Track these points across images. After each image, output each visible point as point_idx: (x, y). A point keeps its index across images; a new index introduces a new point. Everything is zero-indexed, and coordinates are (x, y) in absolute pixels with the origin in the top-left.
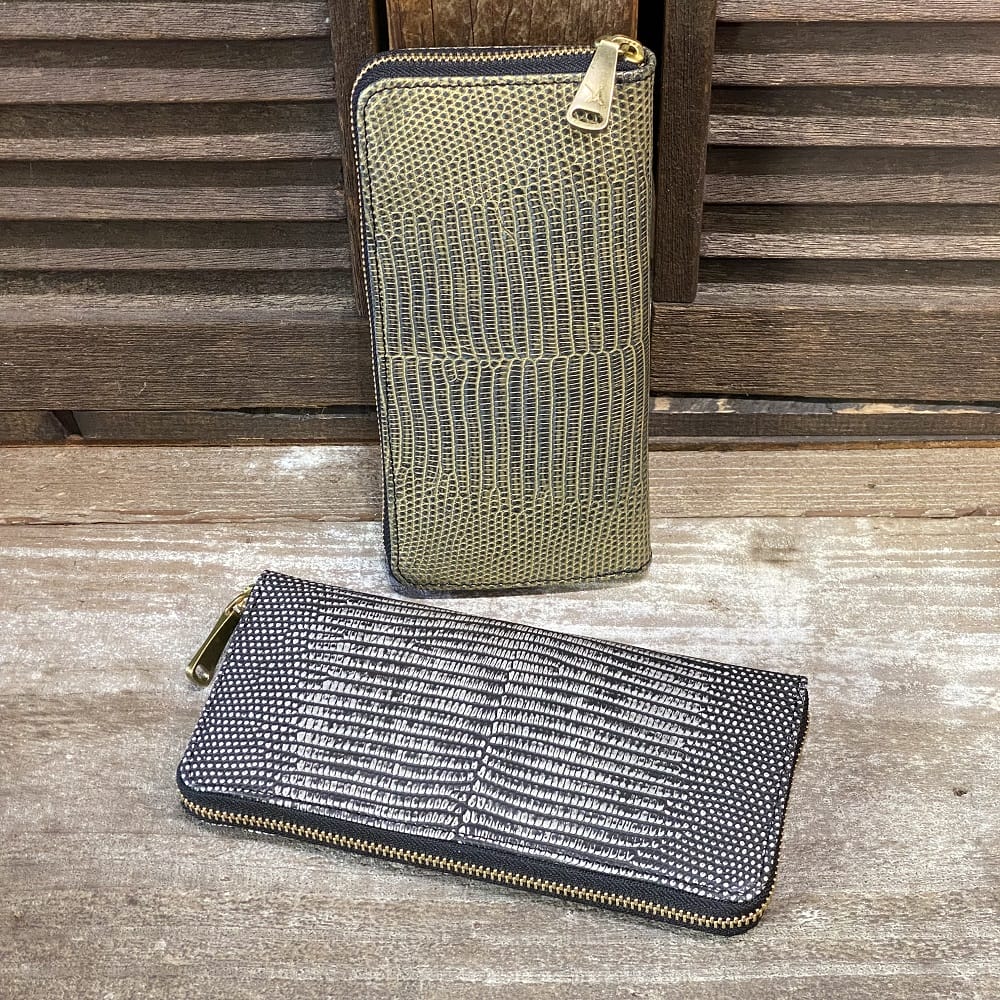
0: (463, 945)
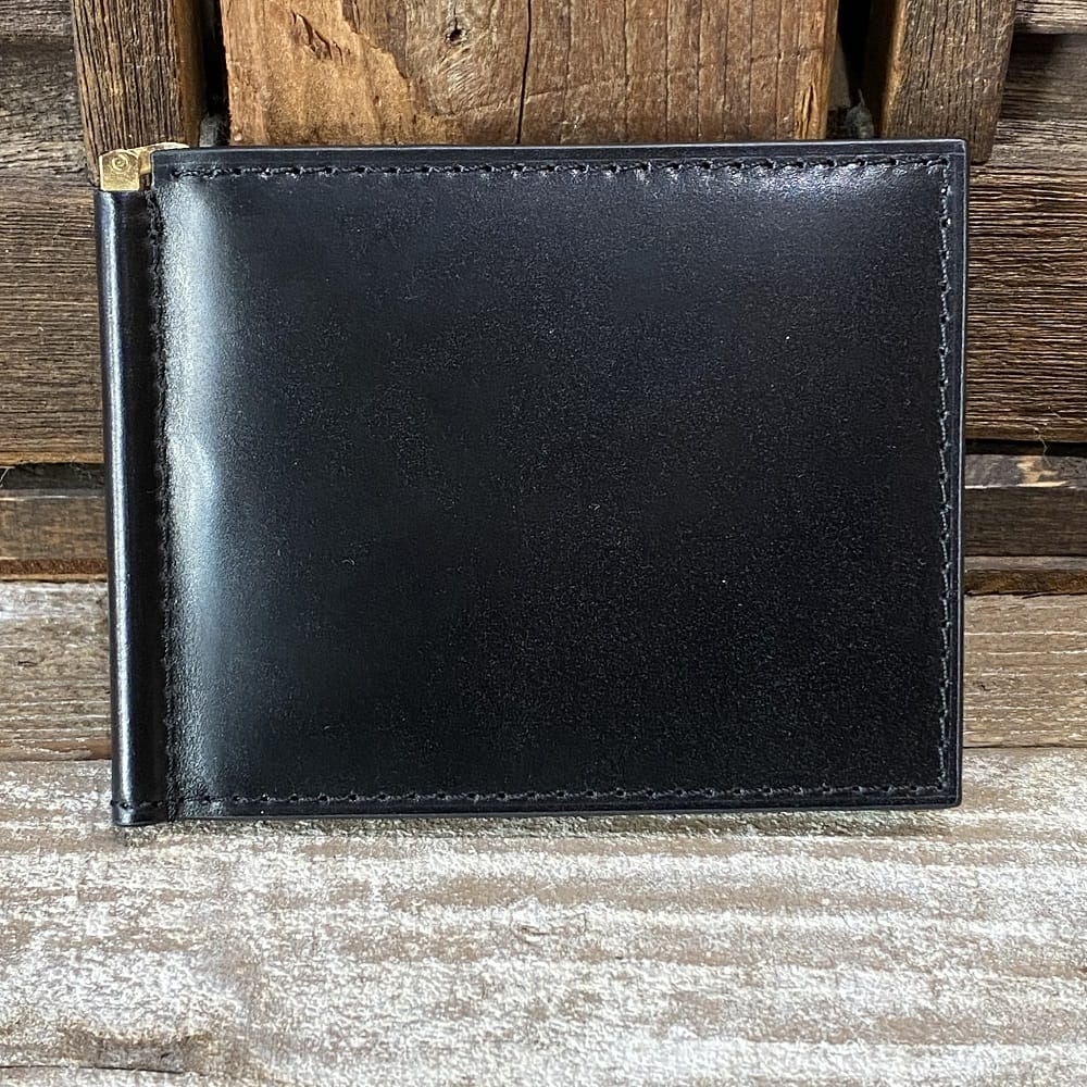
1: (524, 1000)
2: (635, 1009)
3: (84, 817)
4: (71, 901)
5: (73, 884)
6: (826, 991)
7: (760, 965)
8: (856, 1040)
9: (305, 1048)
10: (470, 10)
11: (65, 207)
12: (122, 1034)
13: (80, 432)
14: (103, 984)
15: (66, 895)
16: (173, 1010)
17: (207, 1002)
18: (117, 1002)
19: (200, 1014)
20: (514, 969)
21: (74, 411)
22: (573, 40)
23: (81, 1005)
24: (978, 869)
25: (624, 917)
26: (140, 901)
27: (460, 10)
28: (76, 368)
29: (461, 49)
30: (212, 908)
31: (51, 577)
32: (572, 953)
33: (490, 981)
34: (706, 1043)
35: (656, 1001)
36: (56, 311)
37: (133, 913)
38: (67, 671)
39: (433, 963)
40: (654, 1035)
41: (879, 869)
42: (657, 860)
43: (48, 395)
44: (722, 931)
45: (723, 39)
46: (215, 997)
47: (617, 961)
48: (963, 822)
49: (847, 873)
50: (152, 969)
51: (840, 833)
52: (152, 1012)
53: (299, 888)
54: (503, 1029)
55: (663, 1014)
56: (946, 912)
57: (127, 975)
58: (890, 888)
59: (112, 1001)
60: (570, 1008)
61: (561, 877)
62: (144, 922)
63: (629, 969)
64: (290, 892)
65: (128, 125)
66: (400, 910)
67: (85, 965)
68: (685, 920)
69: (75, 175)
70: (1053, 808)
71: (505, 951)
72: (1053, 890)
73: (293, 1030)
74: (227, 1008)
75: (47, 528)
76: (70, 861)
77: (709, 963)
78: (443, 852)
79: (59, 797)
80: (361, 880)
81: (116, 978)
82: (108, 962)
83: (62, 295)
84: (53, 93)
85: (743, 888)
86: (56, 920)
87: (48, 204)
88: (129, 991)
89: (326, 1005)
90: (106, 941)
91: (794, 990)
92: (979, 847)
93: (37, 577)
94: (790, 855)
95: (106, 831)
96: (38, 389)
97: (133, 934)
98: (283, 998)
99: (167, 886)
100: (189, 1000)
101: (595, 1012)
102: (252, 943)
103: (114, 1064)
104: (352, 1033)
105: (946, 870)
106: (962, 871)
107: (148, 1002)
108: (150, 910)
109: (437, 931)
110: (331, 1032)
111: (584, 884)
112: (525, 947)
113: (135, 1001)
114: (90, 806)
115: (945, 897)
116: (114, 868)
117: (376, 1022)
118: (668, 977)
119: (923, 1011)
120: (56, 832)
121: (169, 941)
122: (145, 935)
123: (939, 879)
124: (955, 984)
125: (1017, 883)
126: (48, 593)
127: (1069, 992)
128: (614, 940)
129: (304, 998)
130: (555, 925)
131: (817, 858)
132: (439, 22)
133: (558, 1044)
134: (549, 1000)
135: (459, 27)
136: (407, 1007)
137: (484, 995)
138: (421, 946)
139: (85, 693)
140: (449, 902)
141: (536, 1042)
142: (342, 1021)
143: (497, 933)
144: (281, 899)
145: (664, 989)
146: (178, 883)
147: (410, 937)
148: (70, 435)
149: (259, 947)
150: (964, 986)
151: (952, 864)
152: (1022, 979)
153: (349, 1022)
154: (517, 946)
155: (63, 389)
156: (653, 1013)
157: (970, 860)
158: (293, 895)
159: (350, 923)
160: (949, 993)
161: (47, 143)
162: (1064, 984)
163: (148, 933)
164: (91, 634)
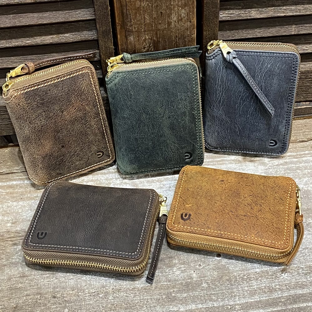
0: (170, 298)
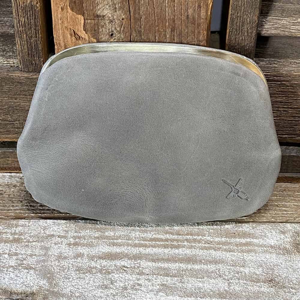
1: (122, 285)
2: (150, 288)
3: (12, 234)
4: (6, 256)
5: (7, 251)
6: (201, 285)
7: (184, 277)
8: (208, 298)
9: (63, 296)
10: (115, 29)
11: (12, 76)
12: (16, 290)
13: (16, 134)
14: (13, 277)
15: (5, 254)
16: (30, 285)
17: (39, 283)
18: (16, 282)
19: (37, 286)
20: (120, 277)
21: (15, 128)
22: (142, 37)
23: (6, 283)
24: (244, 254)
25: (150, 264)
26: (24, 256)
27: (113, 29)
28: (15, 117)
29: (113, 38)
30: (43, 259)
31: (9, 172)
32: (135, 273)
33: (113, 280)
34: (168, 297)
35: (156, 286)
36: (10, 102)
37: (22, 259)
38: (11, 196)
39: (99, 275)
40: (155, 295)
41: (218, 253)
42: (160, 249)
43: (8, 124)
44: (175, 268)
45: (181, 37)
46: (41, 282)
47: (147, 275)
48: (241, 241)
49: (209, 254)
50: (26, 274)
51: (209, 243)
52: (25, 285)
53: (66, 254)
54: (116, 292)
55: (158, 289)
56: (234, 265)
57: (19, 275)
58: (220, 258)
59: (15, 282)
60: (134, 287)
61: (135, 253)
62: (25, 262)
63: (150, 277)
64: (63, 255)
65: (29, 55)
66: (92, 260)
67: (9, 273)
68: (166, 265)
69: (16, 68)
70: (265, 238)
71: (118, 272)
72: (263, 260)
73: (61, 291)
74: (44, 284)
75: (8, 159)
76: (7, 245)
77: (171, 276)
78: (104, 246)
79: (6, 229)
80: (82, 253)
81: (16, 276)
82: (15, 272)
83: (12, 98)
84: (11, 47)
85: (182, 257)
86: (2, 261)
87: (8, 75)
88: (19, 279)
89: (70, 285)
90: (14, 266)
91: (192, 284)
92: (245, 248)
93: (5, 171)
94: (195, 249)
95: (17, 238)
96: (6, 122)
97: (22, 265)
98: (59, 282)
99: (32, 253)
100: (35, 282)
101: (140, 289)
102: (52, 268)
103: (14, 298)
104: (76, 292)
105: (235, 254)
106: (240, 254)
107: (24, 283)
108: (26, 259)
109: (101, 266)
110: (70, 291)
111: (140, 255)
112: (123, 271)
113: (21, 282)
114: (13, 232)
115: (234, 261)
116: (18, 248)
117: (83, 289)
118: (160, 280)
119: (225, 290)
120: (4, 238)
121: (31, 267)
122: (25, 265)
123: (233, 256)
124: (235, 284)
125: (254, 258)
126: (8, 176)
127: (265, 287)
128: (147, 270)
129: (64, 282)
130: (132, 265)
131: (202, 250)
132: (108, 31)
133: (130, 296)
134: (128, 285)
135: (113, 33)
136: (91, 286)
137: (112, 283)
138: (96, 270)
139: (15, 202)
140: (105, 259)
141: (124, 296)
142: (74, 289)
143: (116, 267)
144: (61, 257)
145: (159, 283)
146: (34, 252)
147: (94, 268)
148: (14, 134)
149: (54, 269)
150: (237, 284)
151: (237, 252)
152: (253, 283)
153: (76, 289)
154: (121, 271)
155: (12, 122)
156: (155, 289)
157: (242, 251)
158: (64, 256)
159: (78, 264)
160: (233, 286)
161: (9, 60)
162: (263, 285)
163: (26, 265)
164: (18, 186)
